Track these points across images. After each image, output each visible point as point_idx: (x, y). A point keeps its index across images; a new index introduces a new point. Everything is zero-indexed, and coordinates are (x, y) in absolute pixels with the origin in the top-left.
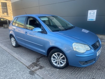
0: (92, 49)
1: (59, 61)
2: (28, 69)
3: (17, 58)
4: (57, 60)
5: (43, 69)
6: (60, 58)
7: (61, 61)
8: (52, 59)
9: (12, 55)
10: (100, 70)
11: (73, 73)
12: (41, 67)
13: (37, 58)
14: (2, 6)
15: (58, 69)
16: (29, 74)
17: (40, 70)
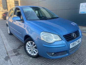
0: (63, 40)
1: (33, 49)
2: (6, 54)
3: (5, 43)
4: (31, 48)
5: (19, 56)
6: (33, 47)
7: (34, 50)
8: (27, 47)
9: (3, 41)
10: (75, 64)
11: (44, 63)
12: (18, 53)
13: (20, 46)
14: (15, 4)
15: (32, 58)
16: (4, 59)
17: (15, 56)
